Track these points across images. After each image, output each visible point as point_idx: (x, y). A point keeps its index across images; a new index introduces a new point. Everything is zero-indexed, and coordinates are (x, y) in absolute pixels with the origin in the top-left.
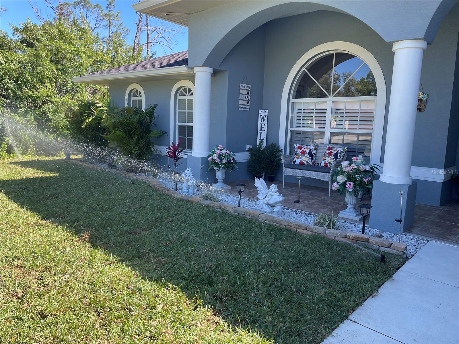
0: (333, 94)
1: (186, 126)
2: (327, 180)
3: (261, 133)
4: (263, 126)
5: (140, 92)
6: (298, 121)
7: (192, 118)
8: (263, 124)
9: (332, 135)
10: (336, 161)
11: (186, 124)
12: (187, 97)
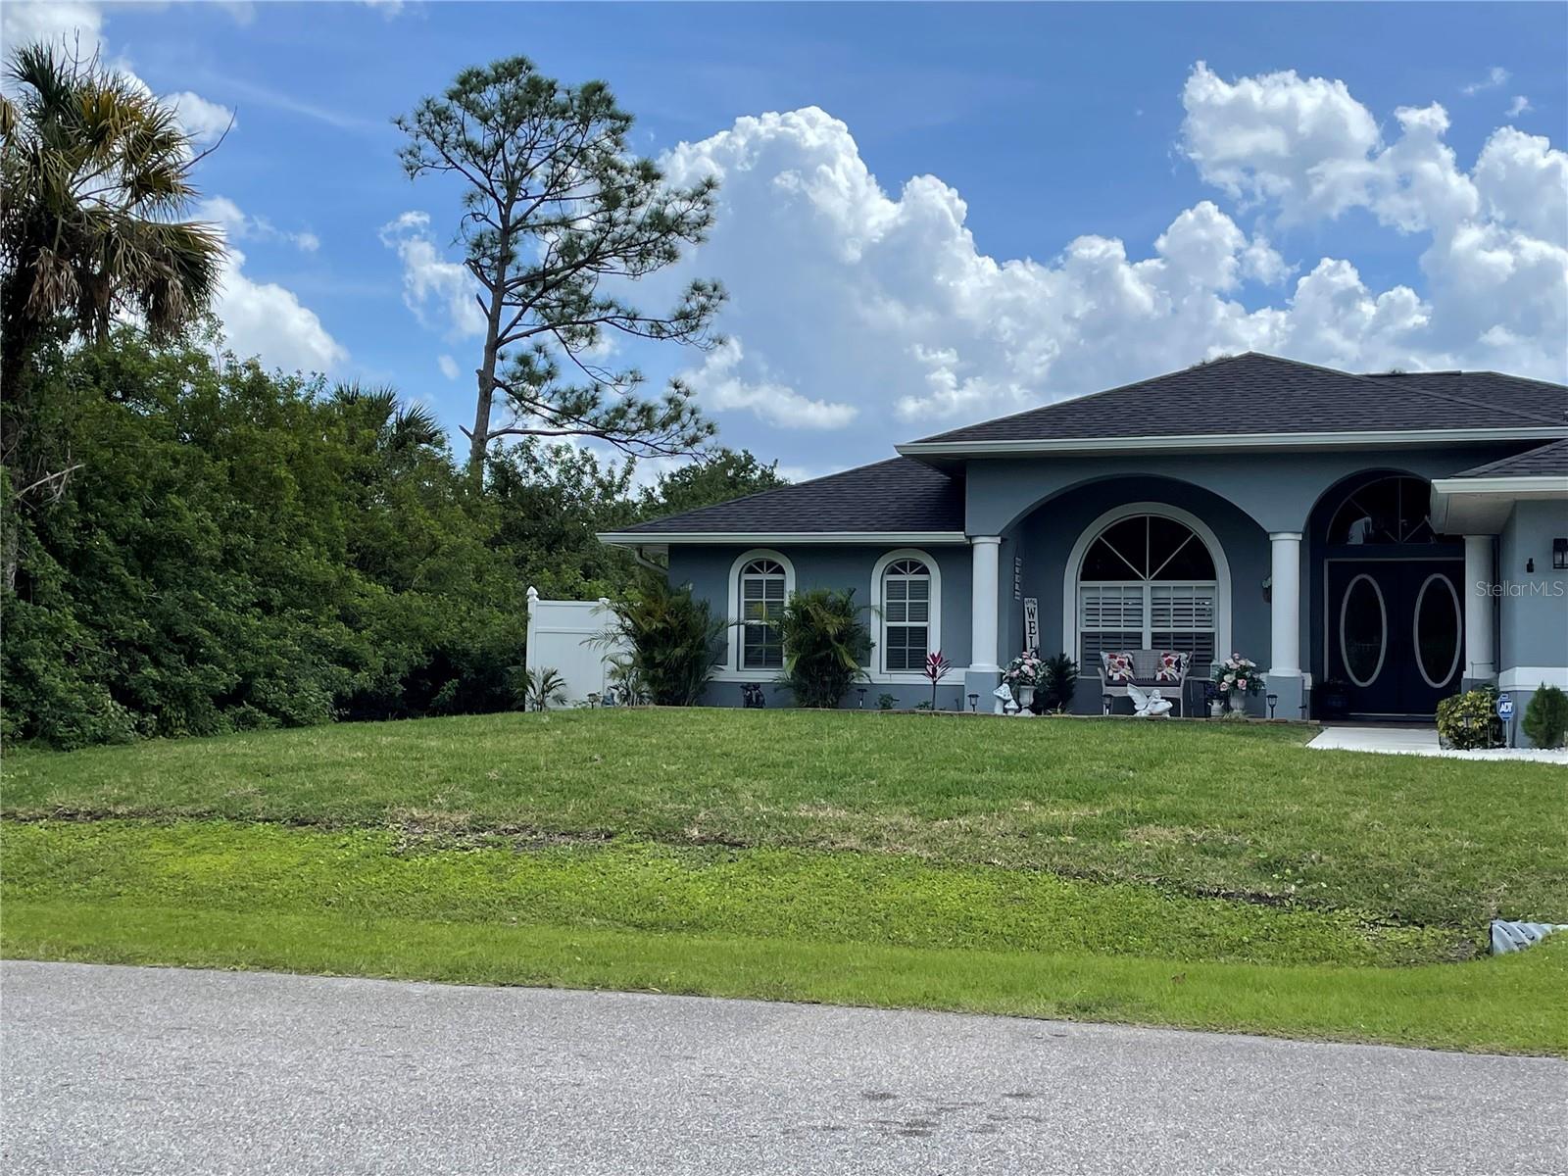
0: (1150, 576)
1: (905, 628)
3: (1031, 637)
4: (1032, 625)
5: (771, 564)
6: (1089, 618)
7: (922, 612)
8: (1032, 622)
9: (1155, 636)
10: (1178, 671)
11: (907, 624)
12: (908, 577)
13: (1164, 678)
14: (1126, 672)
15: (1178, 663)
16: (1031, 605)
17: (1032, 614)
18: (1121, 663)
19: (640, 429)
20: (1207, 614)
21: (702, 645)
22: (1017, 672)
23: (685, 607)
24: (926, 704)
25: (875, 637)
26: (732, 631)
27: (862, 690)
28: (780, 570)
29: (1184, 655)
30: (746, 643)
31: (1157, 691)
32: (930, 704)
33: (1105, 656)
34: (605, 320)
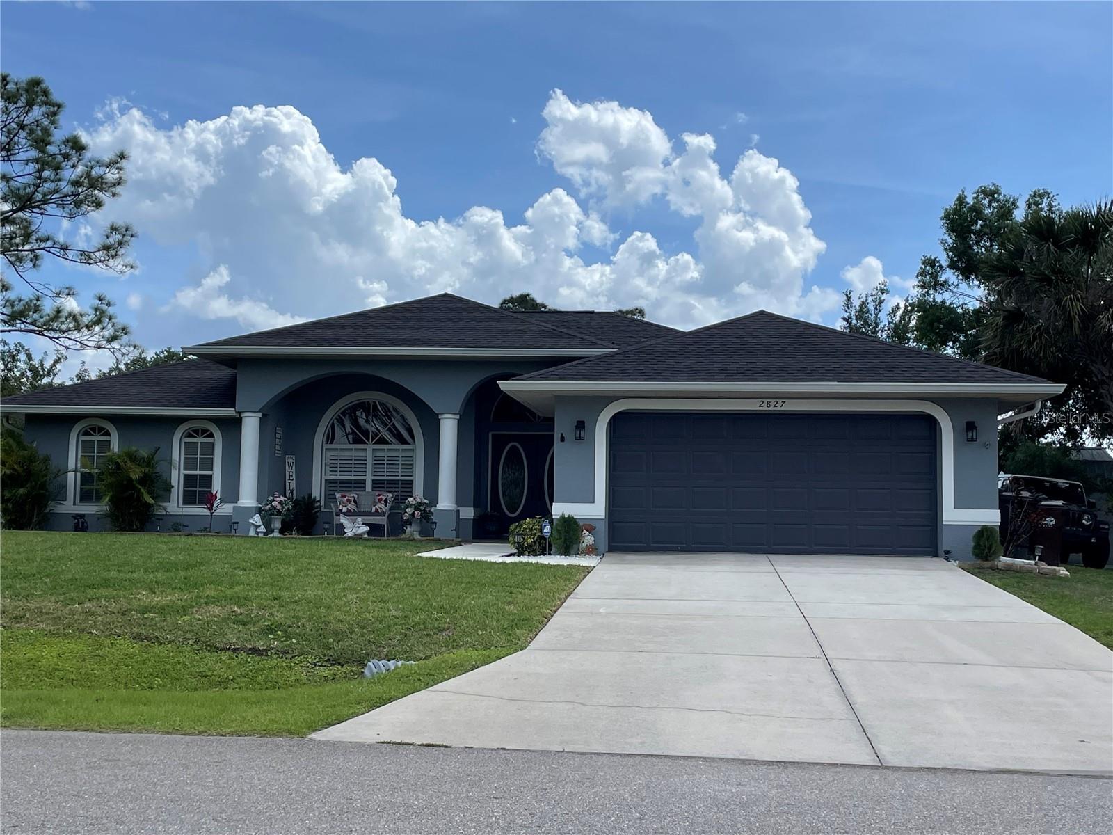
0: (373, 439)
1: (196, 475)
2: (383, 523)
3: (289, 483)
4: (291, 474)
5: (101, 429)
6: (331, 469)
7: (209, 464)
8: (291, 472)
9: (374, 482)
10: (386, 506)
11: (198, 472)
12: (199, 440)
13: (377, 510)
14: (351, 506)
15: (386, 501)
16: (290, 460)
17: (290, 466)
18: (349, 501)
19: (69, 330)
20: (409, 468)
21: (43, 486)
22: (269, 506)
23: (32, 459)
24: (205, 529)
25: (174, 482)
26: (71, 476)
27: (160, 518)
28: (108, 434)
29: (390, 495)
30: (82, 484)
31: (360, 520)
32: (207, 528)
33: (338, 495)
34: (43, 249)
